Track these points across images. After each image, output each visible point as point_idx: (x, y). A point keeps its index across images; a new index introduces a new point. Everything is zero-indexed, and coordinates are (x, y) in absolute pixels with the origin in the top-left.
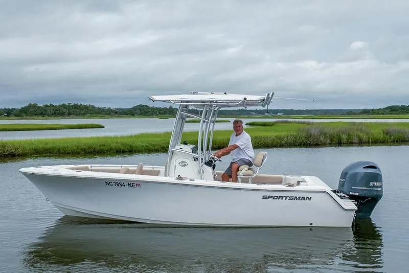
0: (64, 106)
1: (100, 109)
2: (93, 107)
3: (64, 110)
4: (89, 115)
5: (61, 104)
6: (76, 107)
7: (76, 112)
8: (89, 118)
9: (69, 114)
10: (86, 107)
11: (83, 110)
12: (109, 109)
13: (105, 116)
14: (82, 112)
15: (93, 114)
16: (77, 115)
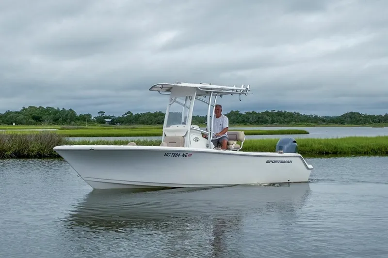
0: (267, 113)
1: (306, 116)
2: (298, 114)
3: (268, 118)
4: (294, 123)
5: (264, 111)
6: (280, 114)
7: (280, 120)
8: (293, 125)
9: (273, 122)
10: (291, 115)
11: (287, 118)
12: (316, 116)
13: (312, 124)
14: (286, 120)
15: (298, 122)
16: (281, 123)
